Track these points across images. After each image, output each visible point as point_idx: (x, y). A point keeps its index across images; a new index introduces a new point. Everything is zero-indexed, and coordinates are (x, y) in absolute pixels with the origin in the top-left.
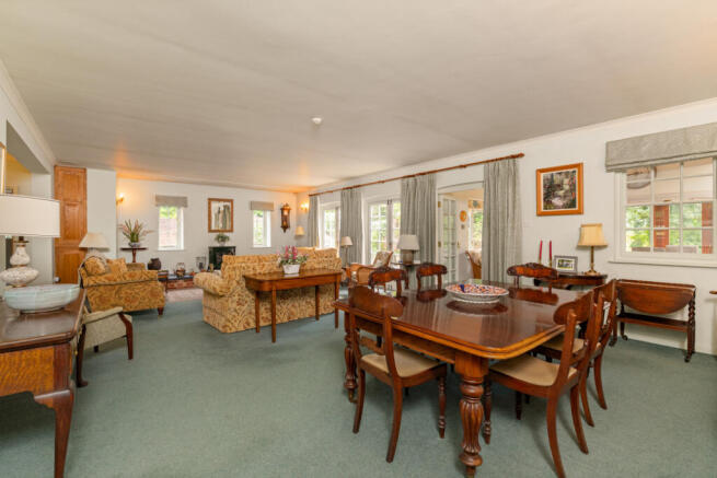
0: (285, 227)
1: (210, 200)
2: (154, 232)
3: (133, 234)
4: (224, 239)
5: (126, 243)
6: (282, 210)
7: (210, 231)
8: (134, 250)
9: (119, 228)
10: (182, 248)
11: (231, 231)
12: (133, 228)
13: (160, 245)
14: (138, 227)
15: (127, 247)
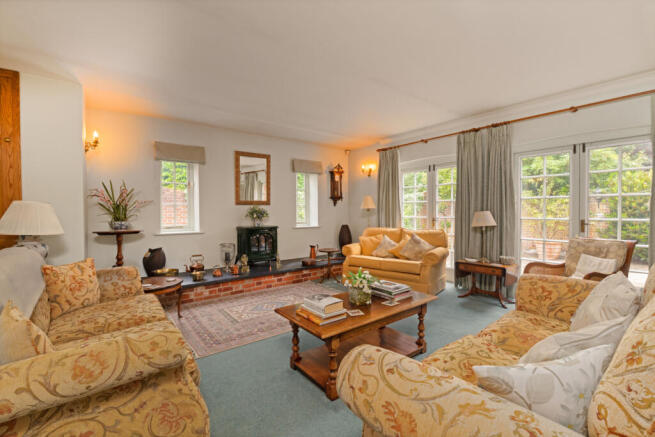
0: (336, 197)
1: (238, 154)
2: (154, 203)
3: (117, 207)
4: (261, 215)
5: (104, 223)
6: (332, 174)
7: (238, 203)
8: (119, 236)
9: (89, 195)
10: (197, 229)
11: (267, 203)
12: (116, 197)
13: (164, 224)
14: (125, 194)
15: (107, 228)
